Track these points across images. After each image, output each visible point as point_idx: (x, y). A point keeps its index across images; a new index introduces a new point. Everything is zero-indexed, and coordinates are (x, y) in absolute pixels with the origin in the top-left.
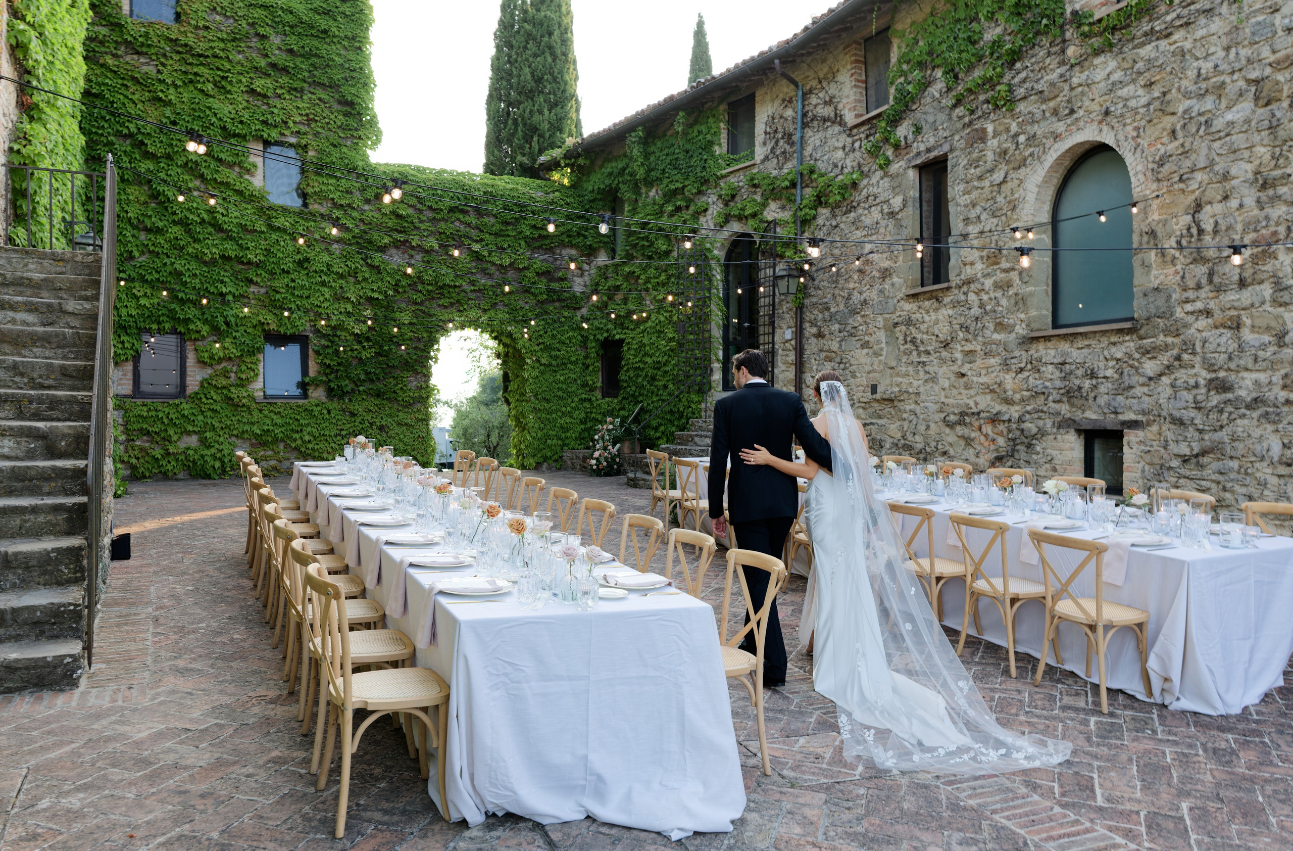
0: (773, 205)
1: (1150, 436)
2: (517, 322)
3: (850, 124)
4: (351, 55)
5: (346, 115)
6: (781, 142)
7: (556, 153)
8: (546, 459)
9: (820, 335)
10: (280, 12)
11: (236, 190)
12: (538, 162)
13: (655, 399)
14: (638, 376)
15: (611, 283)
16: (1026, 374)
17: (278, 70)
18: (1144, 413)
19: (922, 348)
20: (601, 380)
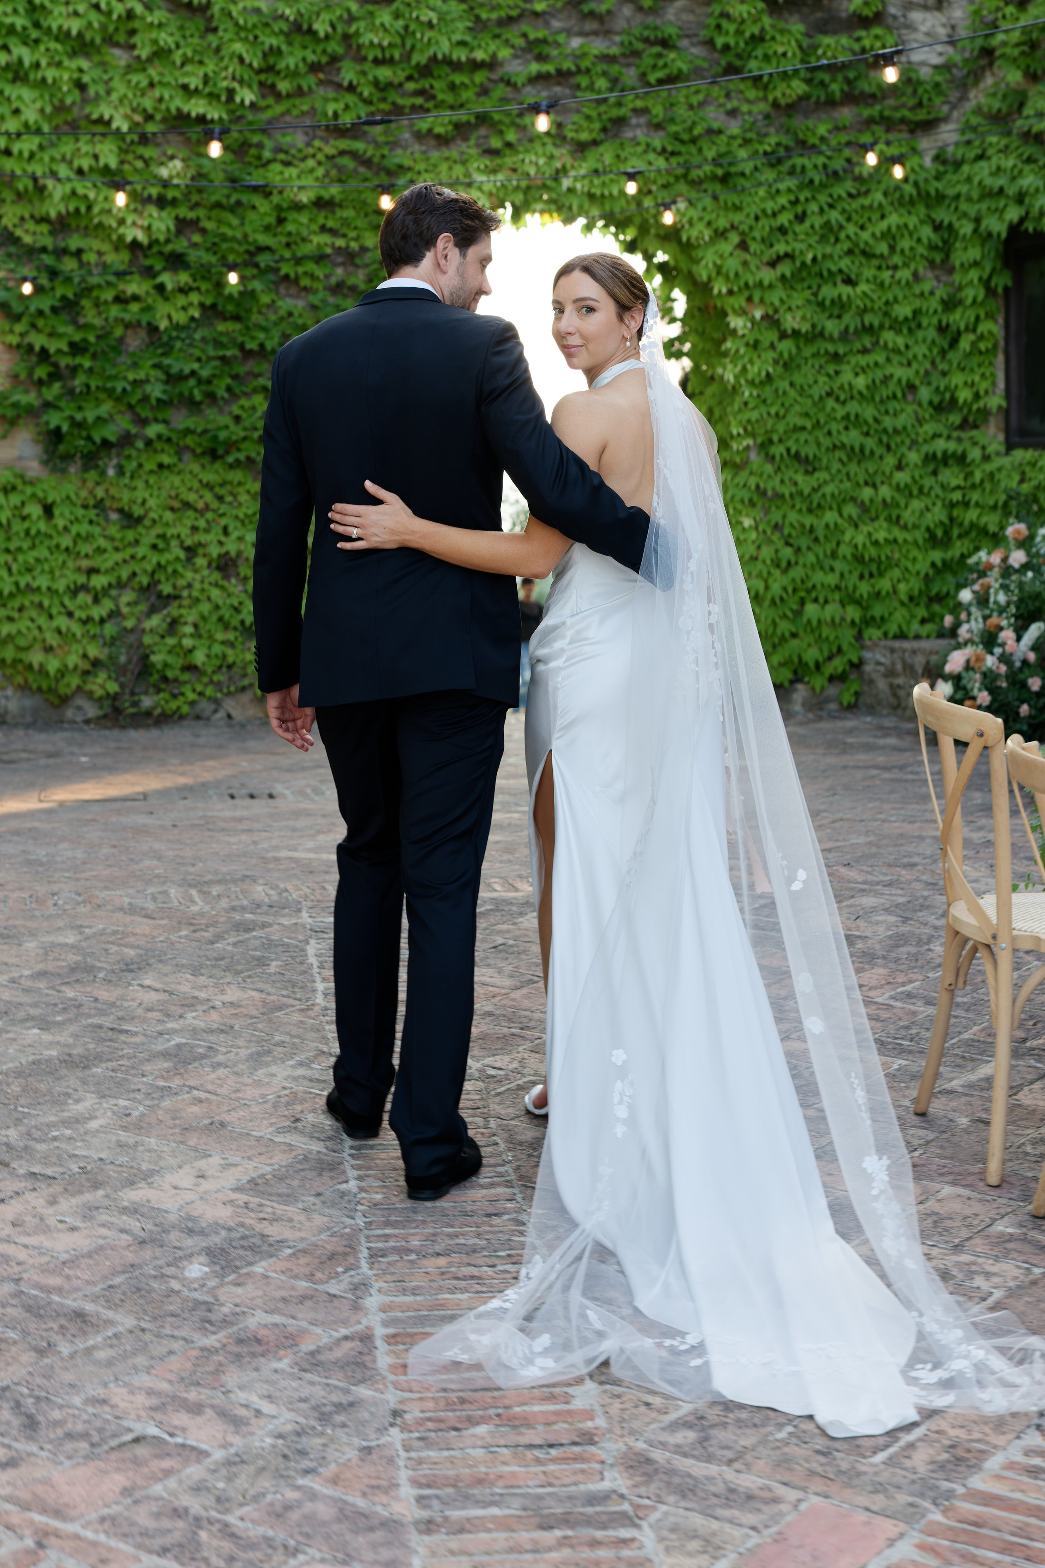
20: (1001, 385)
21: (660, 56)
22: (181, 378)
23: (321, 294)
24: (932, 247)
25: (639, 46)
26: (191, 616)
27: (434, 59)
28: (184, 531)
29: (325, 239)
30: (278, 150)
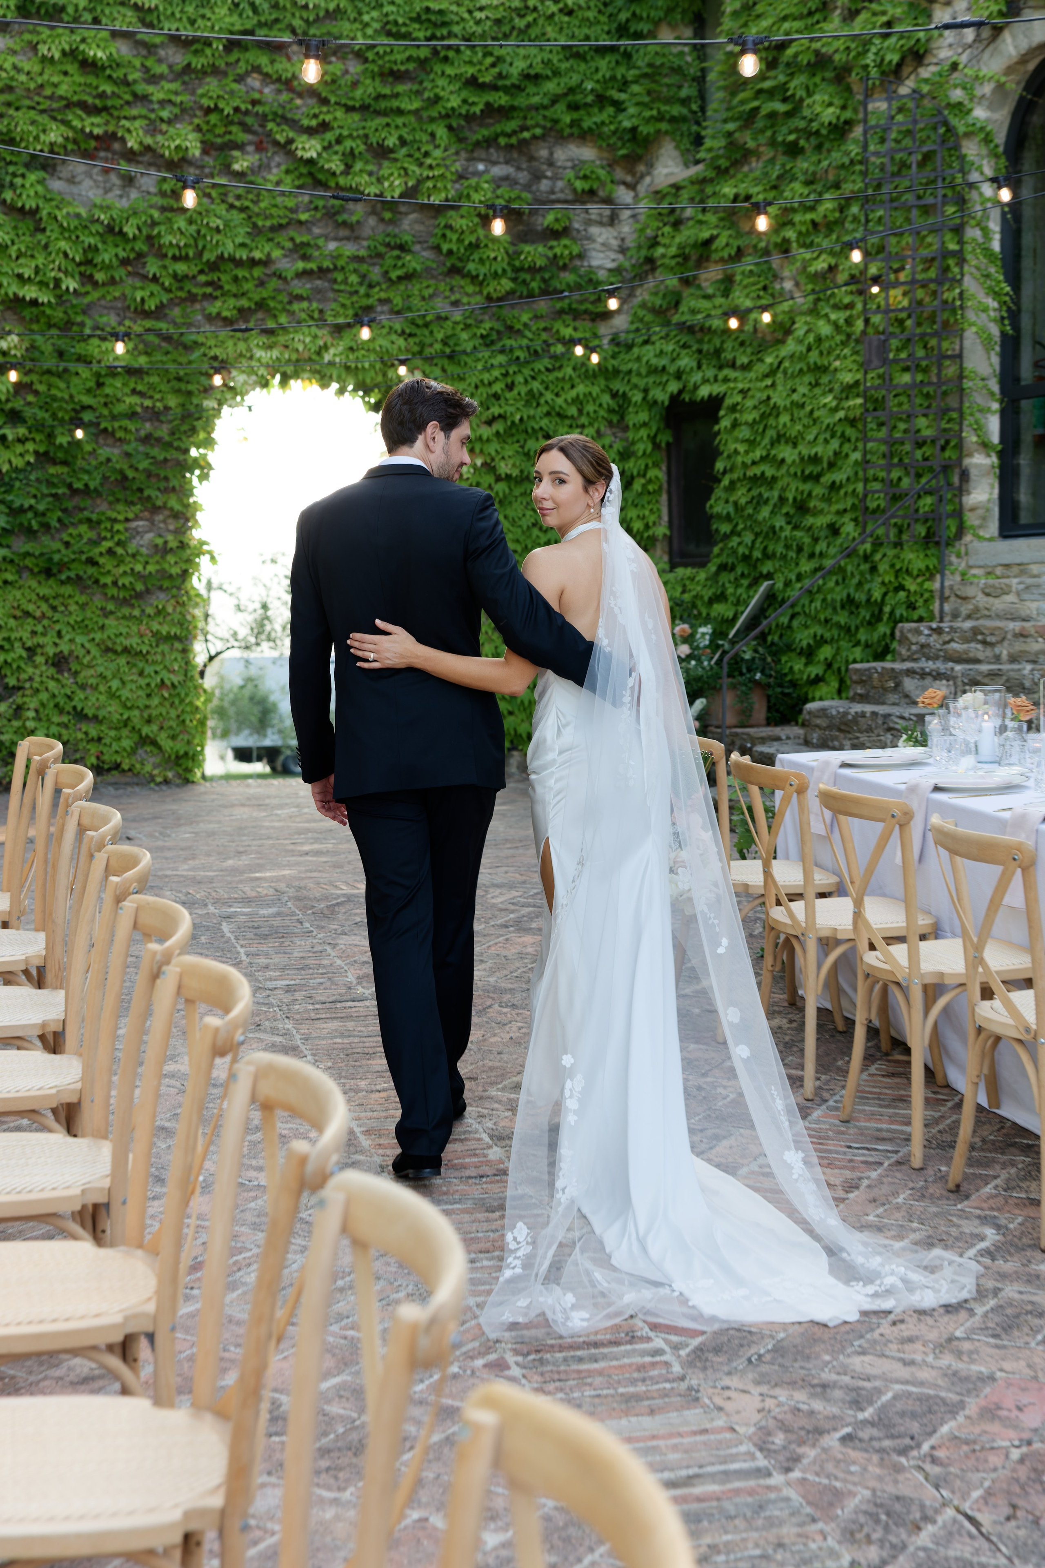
2: (429, 360)
13: (806, 566)
14: (759, 502)
15: (688, 234)
20: (665, 518)
21: (399, 258)
22: (22, 510)
23: (134, 445)
24: (611, 411)
25: (382, 249)
26: (33, 703)
27: (221, 257)
28: (25, 635)
29: (135, 400)
30: (96, 327)
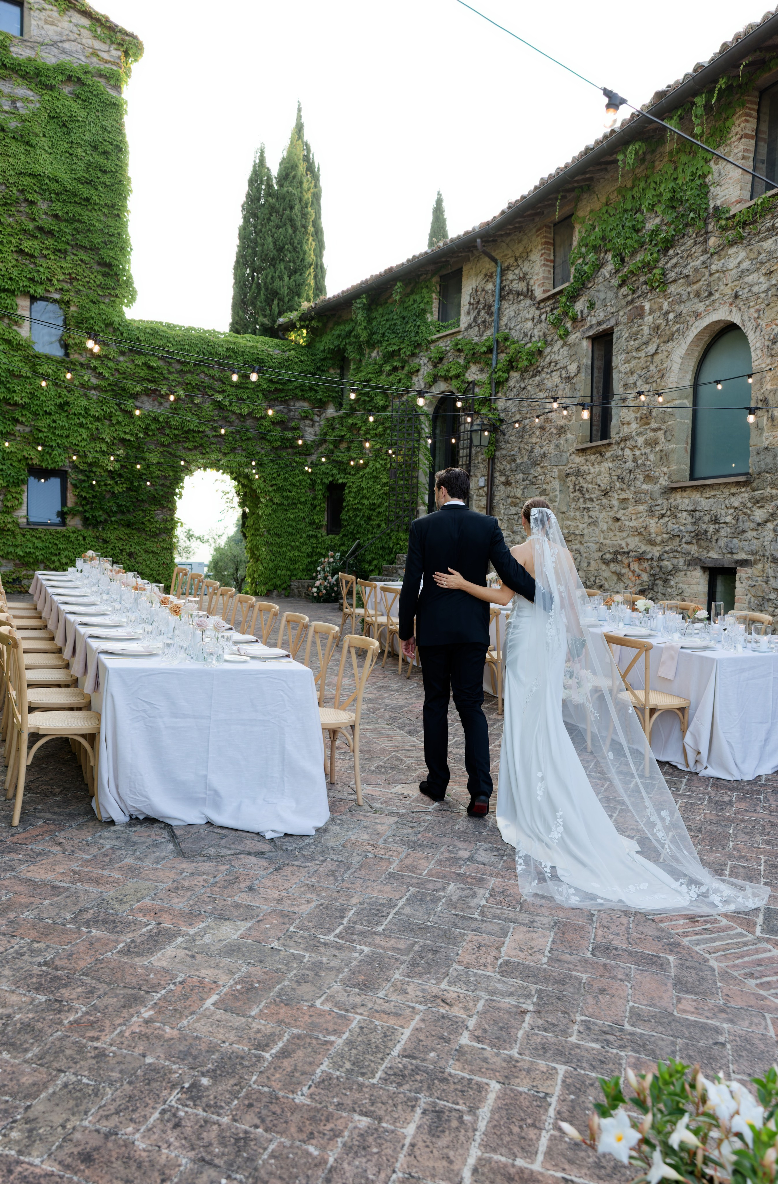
0: (474, 368)
1: (756, 573)
3: (538, 299)
4: (110, 222)
5: (105, 275)
6: (482, 313)
7: (293, 315)
8: (276, 587)
9: (507, 483)
10: (47, 181)
11: (5, 340)
12: (278, 323)
13: (370, 536)
14: (356, 516)
16: (667, 519)
17: (45, 232)
18: (753, 553)
19: (587, 496)
20: (326, 519)
21: (245, 433)
24: (311, 485)
25: (240, 430)
27: (189, 429)
30: (148, 449)
